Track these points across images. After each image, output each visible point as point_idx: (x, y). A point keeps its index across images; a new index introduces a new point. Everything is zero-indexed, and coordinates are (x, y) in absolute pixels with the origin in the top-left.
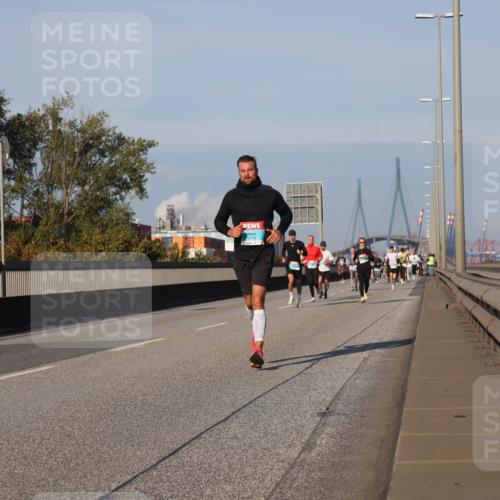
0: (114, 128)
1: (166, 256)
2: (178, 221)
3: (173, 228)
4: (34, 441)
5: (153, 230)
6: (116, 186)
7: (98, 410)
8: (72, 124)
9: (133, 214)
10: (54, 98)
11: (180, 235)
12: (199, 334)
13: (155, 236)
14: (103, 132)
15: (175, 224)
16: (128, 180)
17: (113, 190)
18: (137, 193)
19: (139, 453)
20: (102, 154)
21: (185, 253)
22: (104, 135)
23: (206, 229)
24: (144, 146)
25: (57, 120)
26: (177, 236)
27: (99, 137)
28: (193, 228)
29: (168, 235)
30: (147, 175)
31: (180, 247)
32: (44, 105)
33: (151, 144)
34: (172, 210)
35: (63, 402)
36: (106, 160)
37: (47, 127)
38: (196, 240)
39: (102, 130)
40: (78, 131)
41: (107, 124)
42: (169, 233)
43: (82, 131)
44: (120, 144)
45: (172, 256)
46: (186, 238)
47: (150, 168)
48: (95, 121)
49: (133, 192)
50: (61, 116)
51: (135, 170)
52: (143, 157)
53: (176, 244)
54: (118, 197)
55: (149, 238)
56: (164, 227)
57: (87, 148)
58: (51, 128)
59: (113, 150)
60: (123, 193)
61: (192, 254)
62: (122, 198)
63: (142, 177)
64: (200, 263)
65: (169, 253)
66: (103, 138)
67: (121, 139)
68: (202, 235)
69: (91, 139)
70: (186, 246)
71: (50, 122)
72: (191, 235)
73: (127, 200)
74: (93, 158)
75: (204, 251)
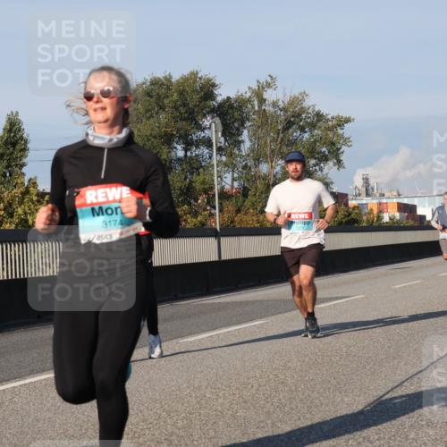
0: (314, 106)
1: (362, 221)
2: (373, 189)
3: (368, 195)
4: (252, 387)
5: (350, 197)
6: (315, 158)
7: (307, 359)
8: (275, 104)
9: (332, 183)
10: (258, 82)
11: (375, 201)
12: (396, 291)
13: (352, 203)
14: (303, 110)
15: (370, 191)
16: (327, 153)
17: (313, 162)
18: (335, 164)
19: (346, 399)
20: (302, 129)
21: (379, 218)
22: (304, 112)
23: (399, 195)
24: (342, 122)
25: (262, 101)
26: (372, 203)
27: (299, 115)
28: (387, 195)
29: (364, 202)
30: (344, 148)
31: (375, 212)
32: (250, 88)
33: (348, 120)
34: (367, 179)
35: (276, 353)
36: (306, 136)
37: (253, 108)
38: (390, 206)
39: (302, 108)
40: (281, 110)
41: (307, 103)
42: (365, 200)
43: (284, 110)
44: (318, 121)
45: (368, 221)
46: (380, 204)
47: (347, 141)
48: (295, 101)
49: (330, 163)
50: (265, 97)
51: (333, 144)
52: (340, 131)
53: (371, 210)
54: (317, 168)
55: (346, 205)
56: (360, 195)
57: (289, 125)
58: (257, 108)
59: (313, 126)
60: (322, 165)
61: (386, 218)
62: (321, 170)
63: (339, 149)
64: (393, 227)
65: (365, 218)
66: (303, 116)
67: (319, 116)
68: (395, 200)
69: (293, 116)
70: (380, 211)
71: (256, 102)
72: (384, 201)
73: (325, 171)
74: (295, 134)
75: (397, 215)
